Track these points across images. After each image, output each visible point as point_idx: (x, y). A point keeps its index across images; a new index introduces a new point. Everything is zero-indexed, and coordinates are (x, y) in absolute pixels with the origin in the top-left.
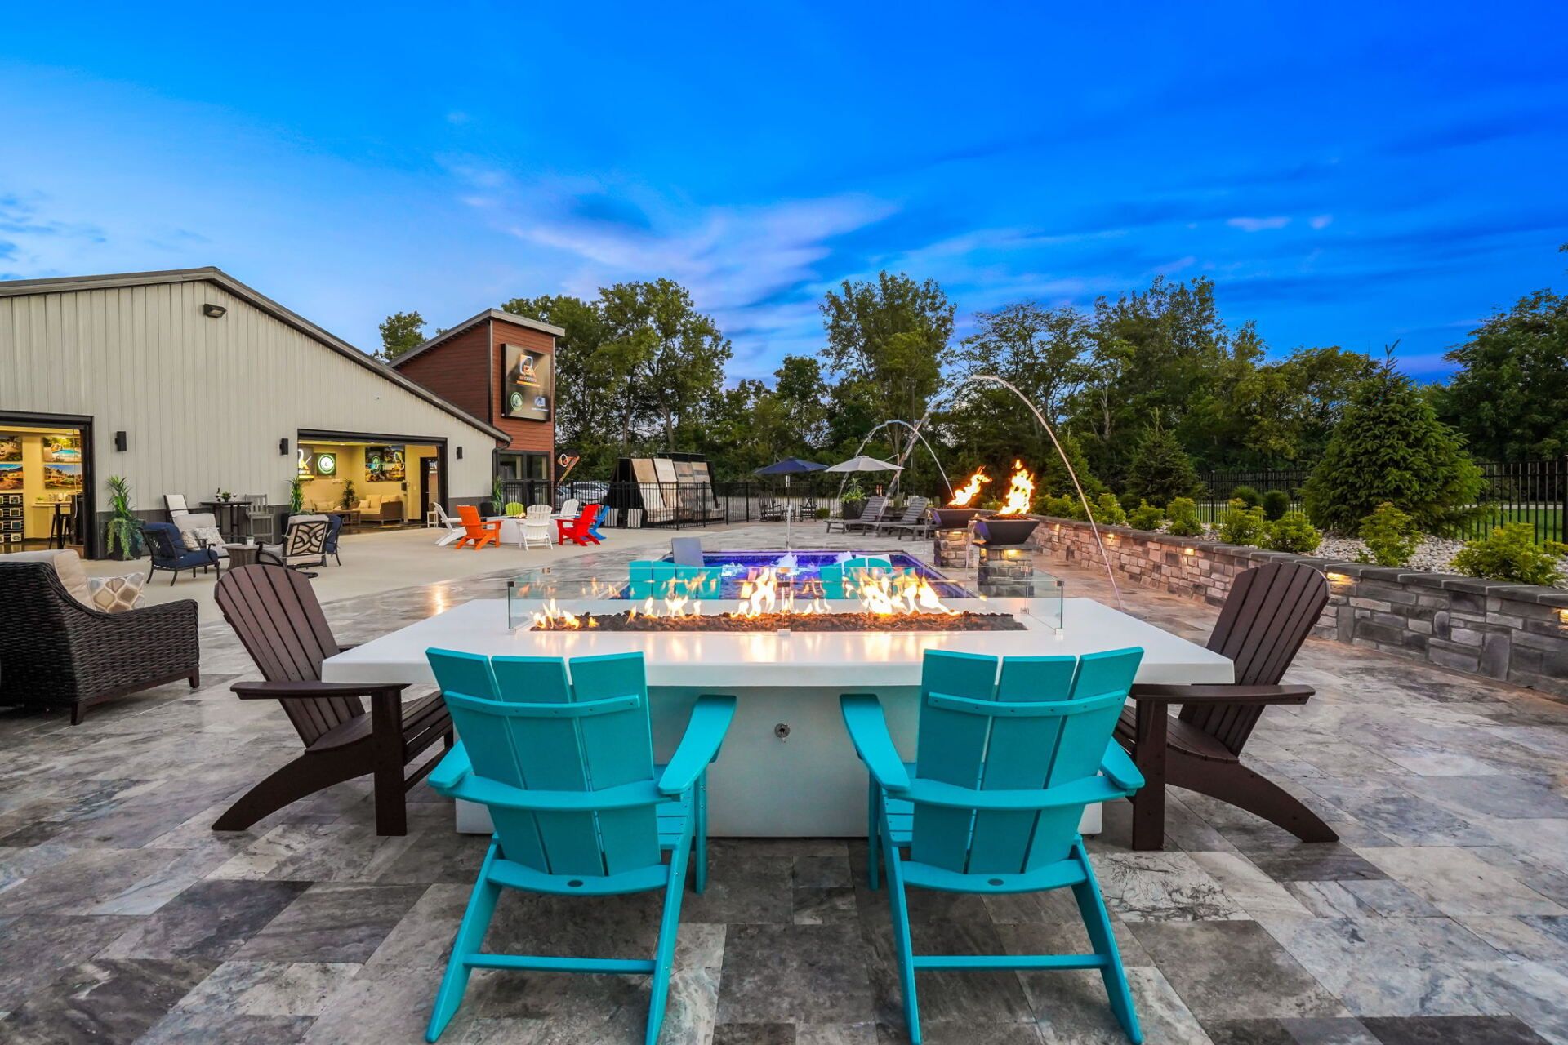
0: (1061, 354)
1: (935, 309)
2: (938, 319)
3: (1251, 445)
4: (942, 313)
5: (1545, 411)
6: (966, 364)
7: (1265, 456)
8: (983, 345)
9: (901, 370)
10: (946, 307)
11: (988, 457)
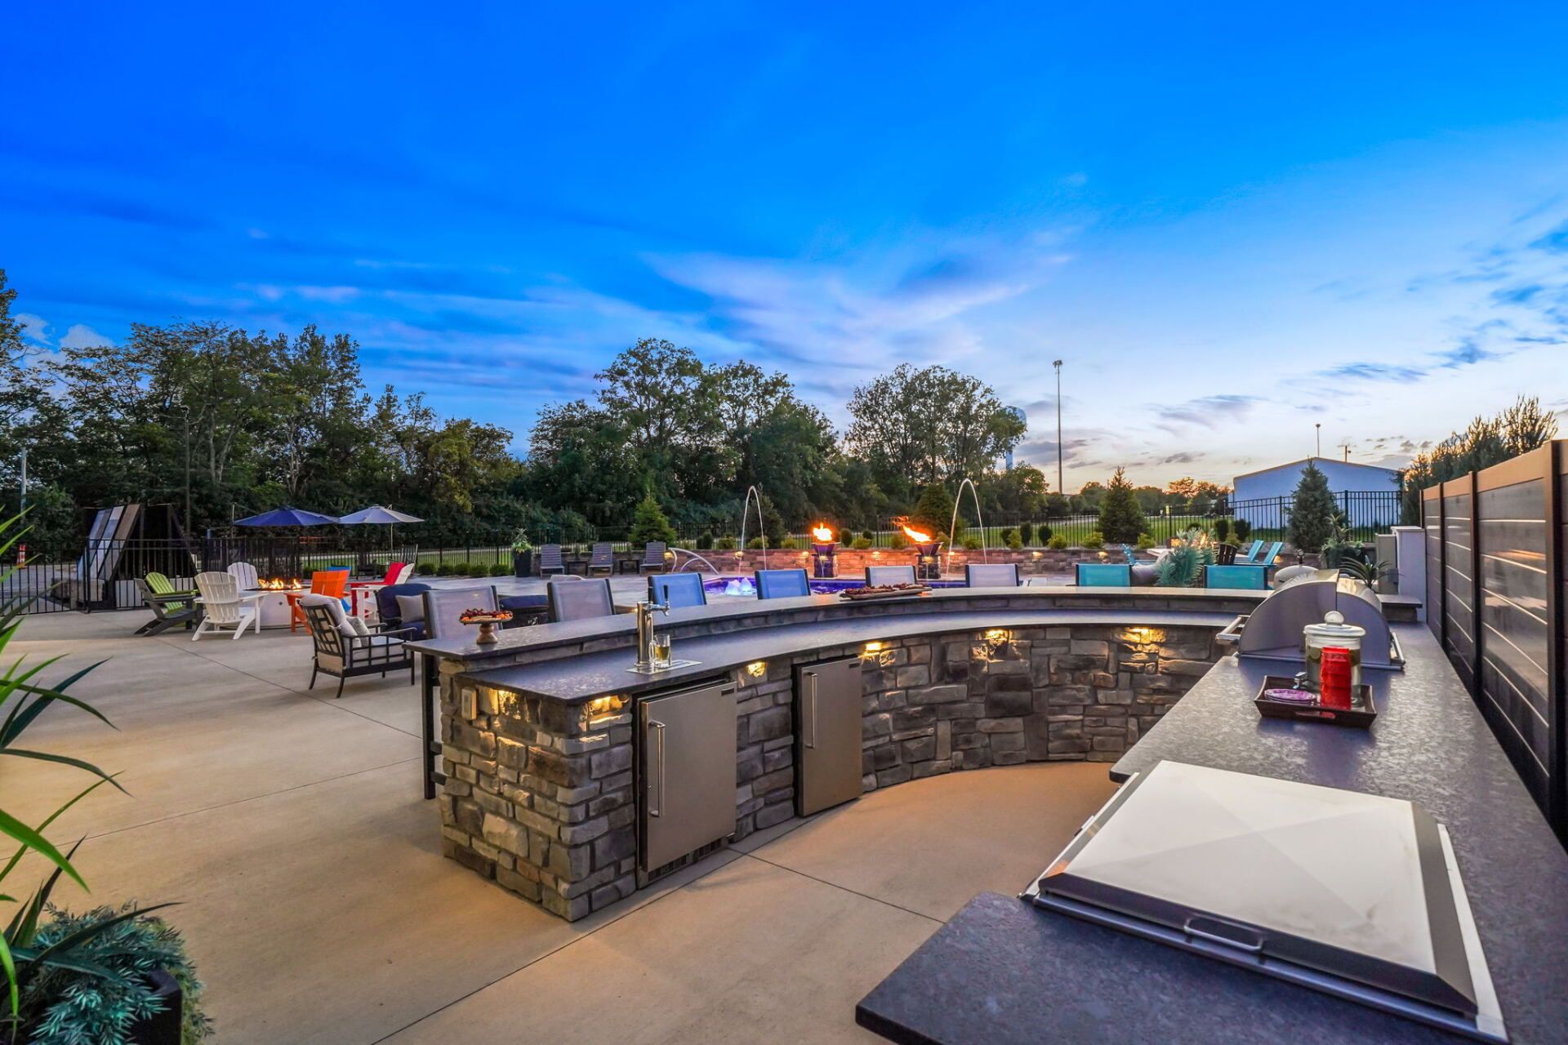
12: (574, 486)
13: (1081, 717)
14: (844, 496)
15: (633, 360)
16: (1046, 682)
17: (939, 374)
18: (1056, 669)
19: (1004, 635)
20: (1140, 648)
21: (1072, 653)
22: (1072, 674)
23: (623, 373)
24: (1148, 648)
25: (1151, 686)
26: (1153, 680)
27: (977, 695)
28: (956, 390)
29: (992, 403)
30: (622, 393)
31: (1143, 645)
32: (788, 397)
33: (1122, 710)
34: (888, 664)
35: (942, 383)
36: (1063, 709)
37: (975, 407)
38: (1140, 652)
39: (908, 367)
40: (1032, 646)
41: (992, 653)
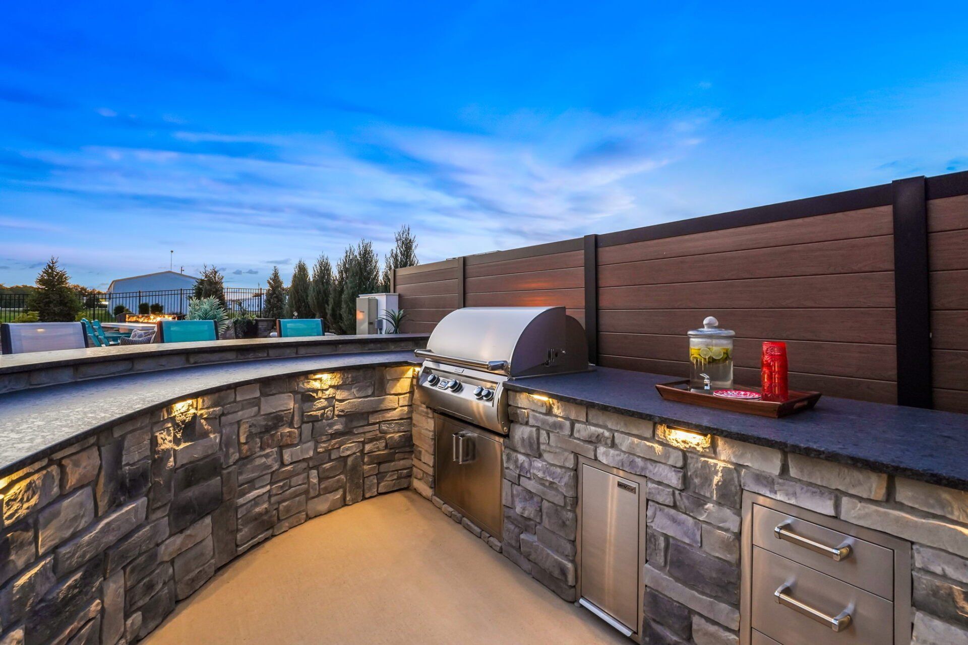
13: (268, 487)
16: (237, 456)
18: (247, 438)
19: (192, 405)
20: (320, 394)
21: (262, 413)
22: (261, 438)
24: (327, 392)
25: (330, 431)
26: (331, 426)
27: (158, 508)
31: (322, 390)
33: (304, 465)
34: (23, 512)
36: (252, 484)
38: (320, 398)
40: (223, 414)
41: (179, 436)
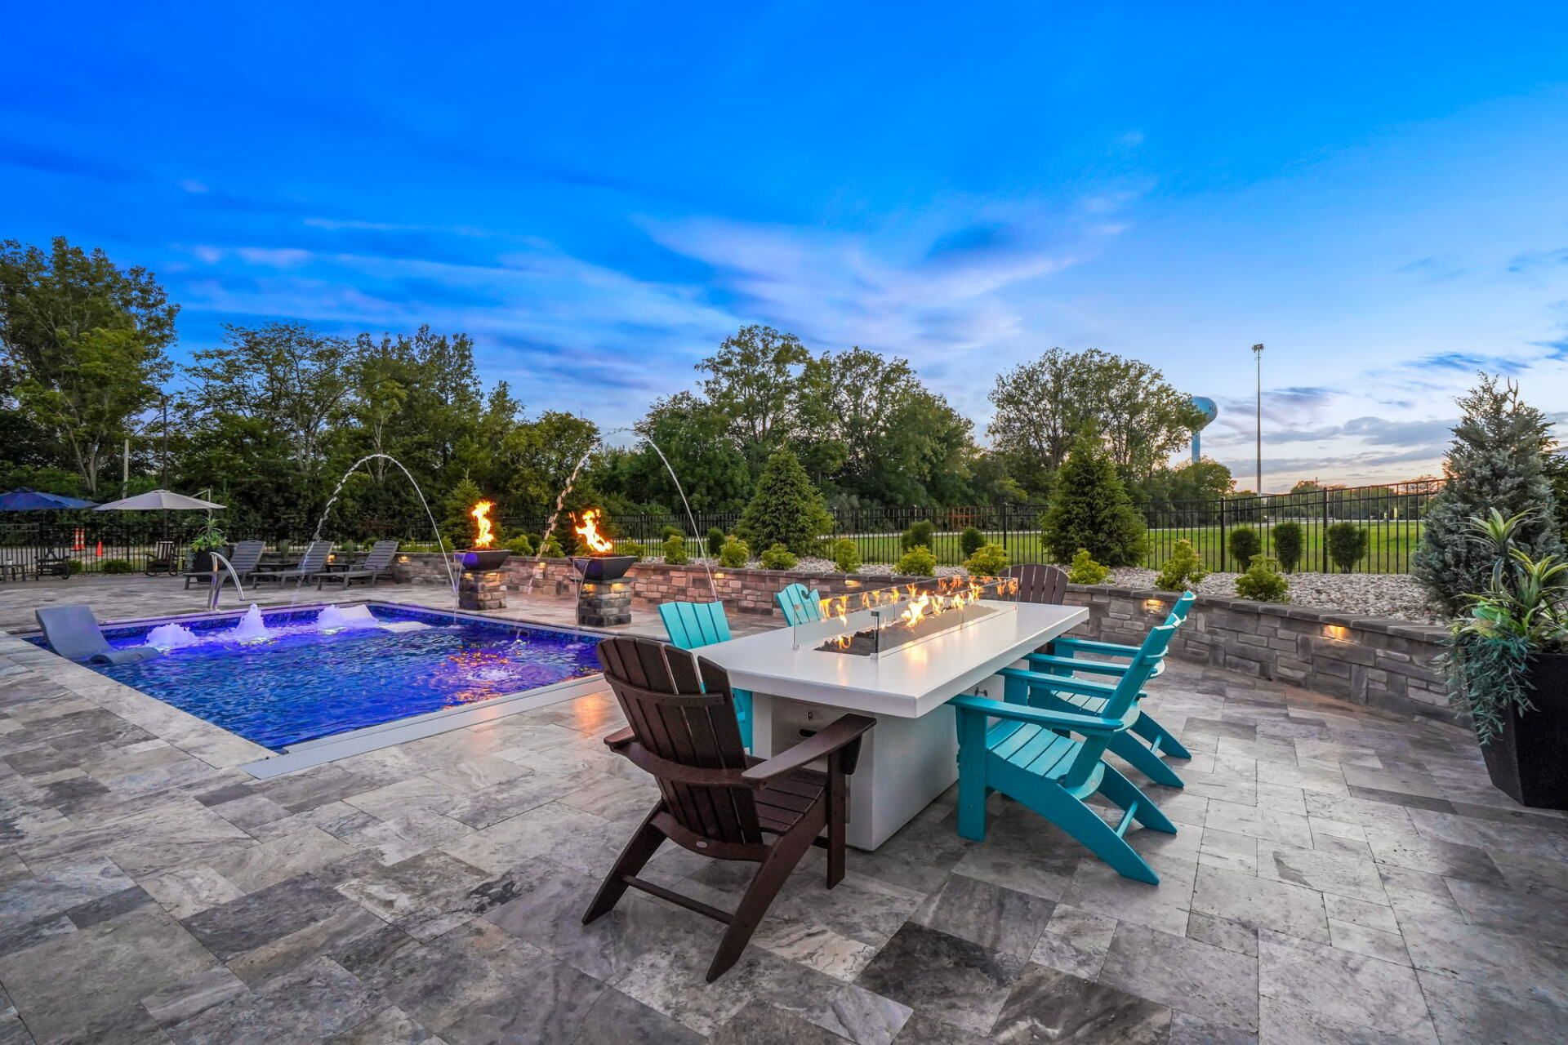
0: (328, 385)
1: (144, 305)
2: (150, 320)
3: (514, 491)
4: (159, 312)
5: (693, 474)
6: (201, 382)
7: (525, 501)
8: (231, 365)
9: (103, 377)
10: (165, 306)
11: (241, 494)
12: (660, 478)
14: (971, 492)
15: (736, 349)
17: (1097, 359)
23: (728, 363)
28: (1118, 376)
29: (1164, 390)
30: (725, 384)
32: (912, 386)
35: (1100, 368)
37: (1141, 396)
39: (1058, 352)
